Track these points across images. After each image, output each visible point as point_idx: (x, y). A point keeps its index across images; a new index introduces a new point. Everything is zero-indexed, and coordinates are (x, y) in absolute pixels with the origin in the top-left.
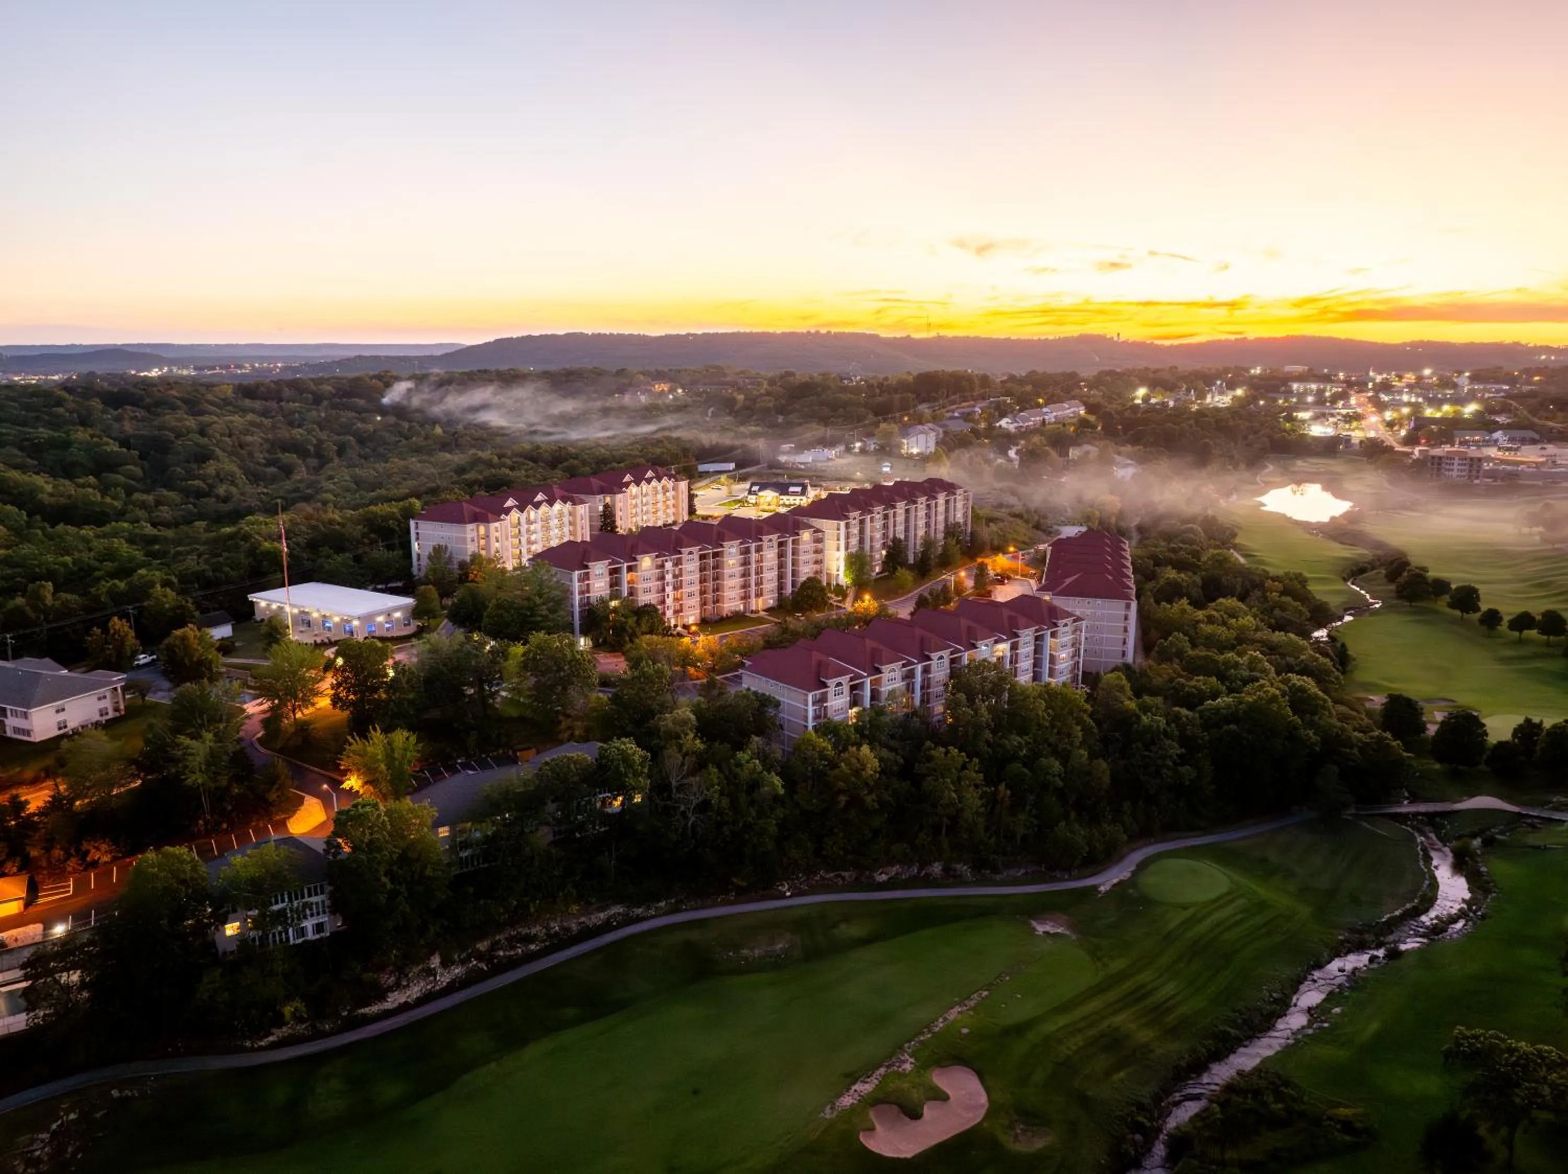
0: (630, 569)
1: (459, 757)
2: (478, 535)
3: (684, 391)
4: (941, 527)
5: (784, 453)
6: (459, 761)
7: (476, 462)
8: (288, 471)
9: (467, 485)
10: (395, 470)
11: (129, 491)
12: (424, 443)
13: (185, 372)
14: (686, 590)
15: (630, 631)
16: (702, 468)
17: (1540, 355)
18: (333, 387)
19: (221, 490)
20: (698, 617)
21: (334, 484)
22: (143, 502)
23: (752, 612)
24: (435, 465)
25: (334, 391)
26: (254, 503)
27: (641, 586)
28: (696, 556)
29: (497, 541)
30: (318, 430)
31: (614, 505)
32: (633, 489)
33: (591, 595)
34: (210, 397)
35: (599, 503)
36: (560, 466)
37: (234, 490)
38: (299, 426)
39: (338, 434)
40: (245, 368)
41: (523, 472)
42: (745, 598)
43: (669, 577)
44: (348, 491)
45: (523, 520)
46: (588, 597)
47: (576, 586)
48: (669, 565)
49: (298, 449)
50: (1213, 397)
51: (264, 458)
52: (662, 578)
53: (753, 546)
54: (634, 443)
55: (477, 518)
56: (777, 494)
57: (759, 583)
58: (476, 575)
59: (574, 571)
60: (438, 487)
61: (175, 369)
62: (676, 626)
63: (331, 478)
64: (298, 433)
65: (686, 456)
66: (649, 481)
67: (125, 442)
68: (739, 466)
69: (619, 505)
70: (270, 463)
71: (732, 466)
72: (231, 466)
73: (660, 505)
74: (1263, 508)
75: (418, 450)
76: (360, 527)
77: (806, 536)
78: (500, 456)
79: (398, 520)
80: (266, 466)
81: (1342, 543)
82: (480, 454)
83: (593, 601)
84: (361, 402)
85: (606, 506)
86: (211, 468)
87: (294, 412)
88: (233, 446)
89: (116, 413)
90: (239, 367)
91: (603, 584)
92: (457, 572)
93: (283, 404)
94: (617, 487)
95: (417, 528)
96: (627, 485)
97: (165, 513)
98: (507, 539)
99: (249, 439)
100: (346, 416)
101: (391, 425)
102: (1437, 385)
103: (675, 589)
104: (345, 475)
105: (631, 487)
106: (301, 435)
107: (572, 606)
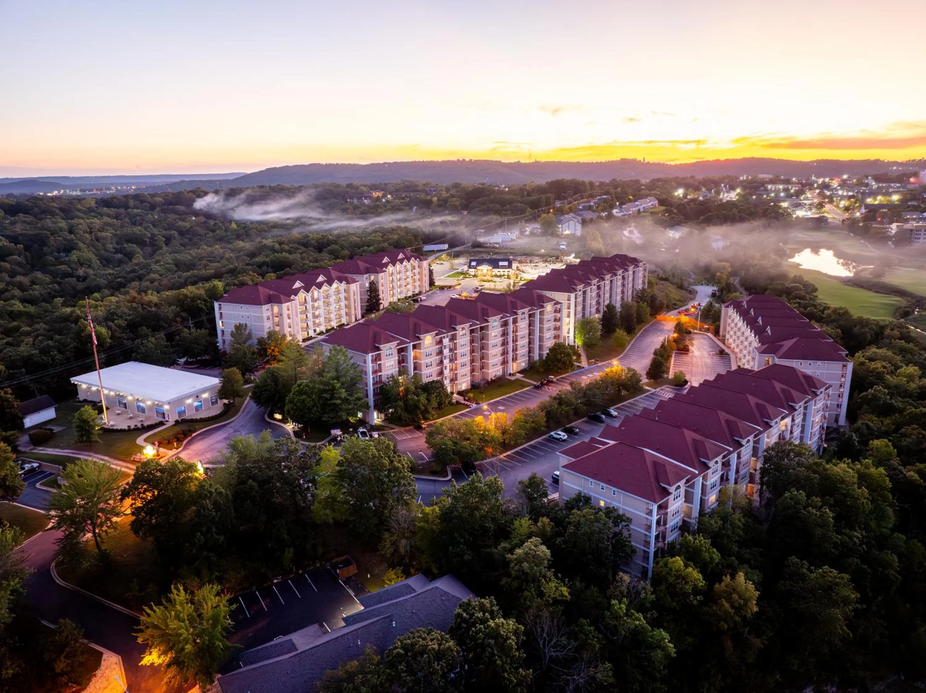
0: (415, 347)
1: (275, 577)
2: (272, 314)
3: (392, 197)
4: (630, 292)
5: (480, 236)
6: (275, 581)
7: (262, 248)
8: (130, 256)
9: (258, 266)
10: (205, 255)
11: (13, 274)
12: (224, 234)
13: (74, 193)
14: (460, 361)
15: (423, 408)
16: (427, 248)
17: (893, 167)
18: (164, 199)
19: (81, 272)
20: (469, 383)
21: (161, 265)
22: (21, 283)
23: (510, 374)
24: (232, 251)
25: (163, 201)
26: (102, 282)
27: (423, 361)
28: (467, 331)
29: (289, 318)
30: (151, 227)
31: (378, 282)
32: (390, 268)
33: (382, 373)
34: (79, 207)
35: (365, 281)
36: (325, 250)
37: (91, 271)
38: (141, 225)
39: (165, 230)
40: (112, 190)
41: (299, 256)
42: (504, 363)
43: (446, 352)
44: (169, 271)
45: (309, 299)
46: (380, 376)
47: (370, 367)
48: (446, 341)
49: (139, 241)
50: (724, 194)
51: (114, 248)
52: (440, 352)
53: (511, 320)
54: (375, 231)
55: (270, 300)
56: (491, 268)
57: (515, 350)
58: (273, 350)
59: (367, 353)
60: (236, 268)
61: (68, 191)
62: (452, 393)
63: (158, 261)
64: (137, 230)
65: (416, 240)
66: (401, 261)
67: (14, 239)
68: (451, 246)
69: (381, 281)
70: (117, 251)
71: (446, 246)
72: (89, 254)
73: (409, 280)
74: (800, 267)
75: (221, 240)
76: (173, 307)
77: (549, 307)
78: (280, 243)
79: (205, 300)
80: (115, 253)
81: (876, 292)
82: (265, 241)
83: (384, 379)
84: (181, 208)
85: (372, 284)
86: (74, 256)
87: (137, 215)
88: (92, 240)
89: (12, 219)
90: (109, 189)
91: (392, 363)
92: (256, 348)
93: (129, 210)
94: (378, 267)
95: (220, 308)
96: (386, 265)
97: (37, 291)
98: (297, 315)
99: (104, 234)
100: (172, 217)
101: (202, 223)
102: (857, 185)
103: (451, 361)
104: (169, 258)
105: (389, 267)
106: (139, 231)
107: (366, 385)
